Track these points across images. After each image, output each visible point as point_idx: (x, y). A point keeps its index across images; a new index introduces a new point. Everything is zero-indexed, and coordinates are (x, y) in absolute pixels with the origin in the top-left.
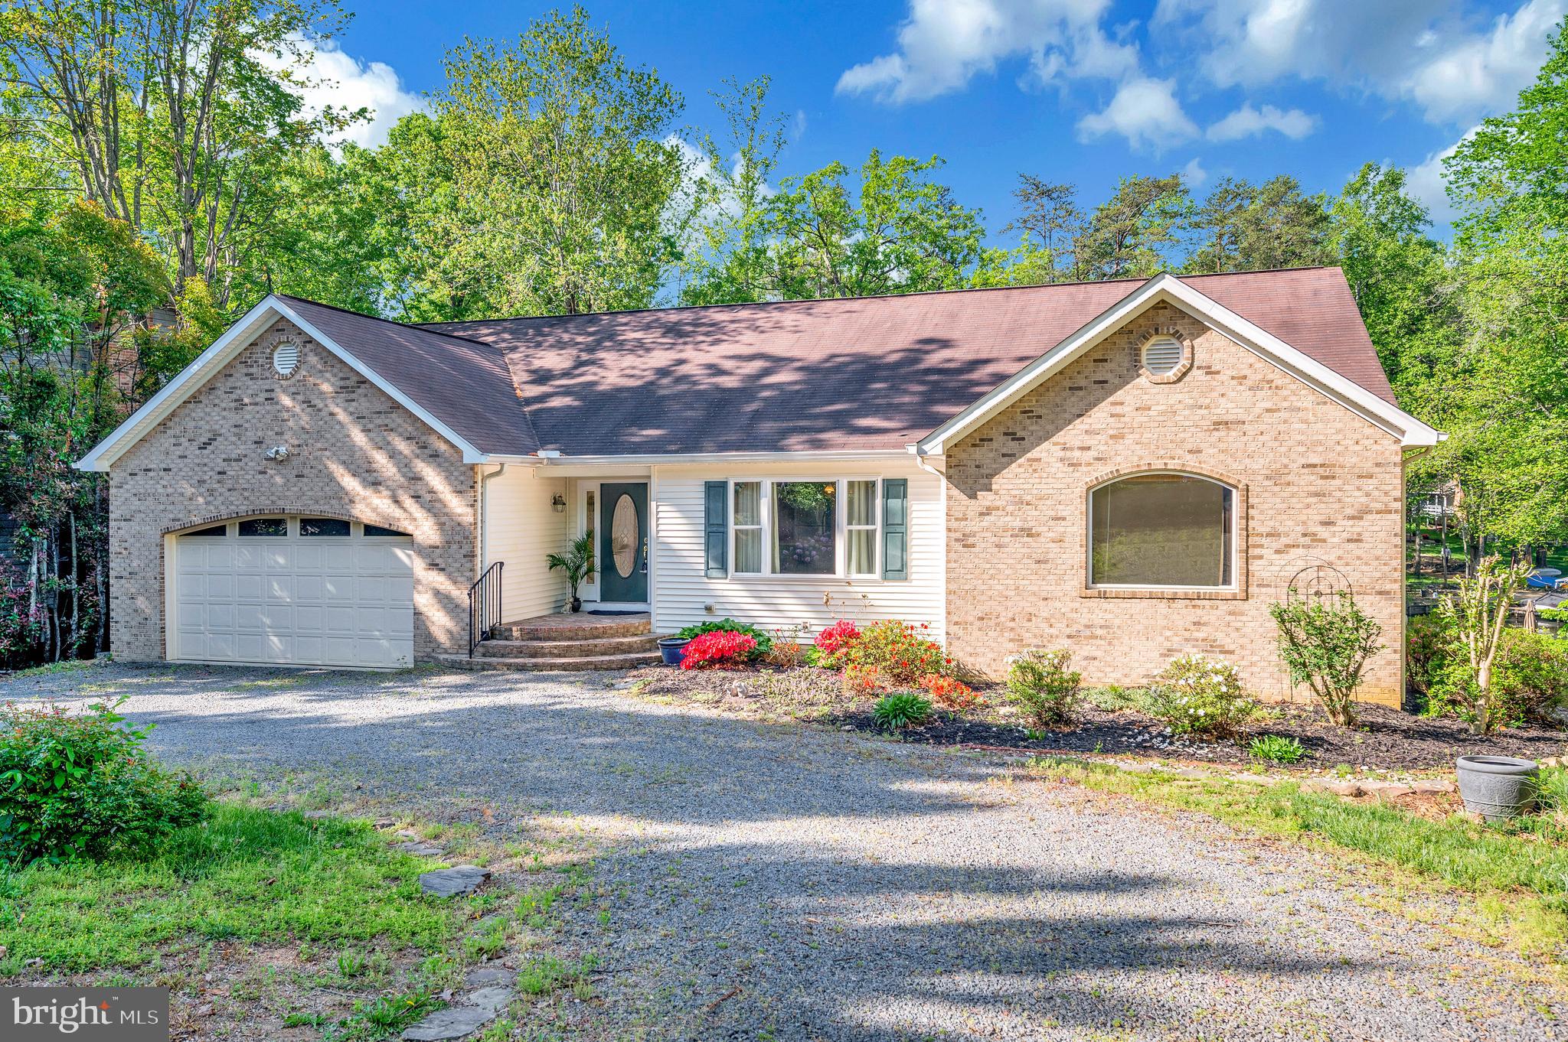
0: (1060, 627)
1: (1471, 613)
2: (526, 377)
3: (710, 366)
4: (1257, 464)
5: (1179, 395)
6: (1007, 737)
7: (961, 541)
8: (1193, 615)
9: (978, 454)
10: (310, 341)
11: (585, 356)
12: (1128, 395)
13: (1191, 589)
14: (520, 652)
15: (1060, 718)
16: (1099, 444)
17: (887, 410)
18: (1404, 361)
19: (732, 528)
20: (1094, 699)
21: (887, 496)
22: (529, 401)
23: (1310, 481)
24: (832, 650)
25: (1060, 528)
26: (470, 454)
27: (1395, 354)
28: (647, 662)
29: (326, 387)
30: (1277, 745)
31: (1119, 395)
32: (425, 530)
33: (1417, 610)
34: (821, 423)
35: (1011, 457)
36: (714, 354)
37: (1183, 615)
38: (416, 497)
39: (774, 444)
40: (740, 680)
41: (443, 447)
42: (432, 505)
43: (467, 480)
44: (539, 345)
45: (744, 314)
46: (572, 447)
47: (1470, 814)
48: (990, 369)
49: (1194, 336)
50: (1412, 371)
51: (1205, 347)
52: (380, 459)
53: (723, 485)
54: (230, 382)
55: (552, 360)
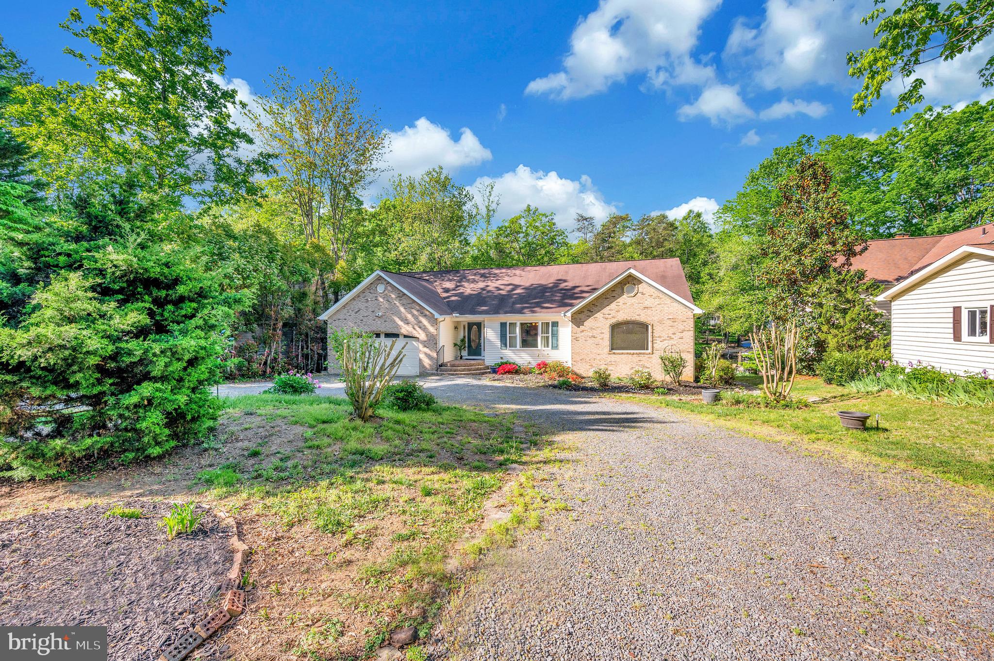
0: (602, 362)
1: (710, 356)
2: (442, 290)
3: (497, 288)
4: (655, 318)
5: (634, 300)
6: (592, 390)
7: (575, 339)
8: (639, 358)
9: (580, 316)
10: (389, 283)
11: (458, 284)
12: (621, 300)
13: (638, 351)
14: (451, 370)
15: (606, 385)
16: (613, 313)
17: (551, 301)
18: (702, 275)
19: (508, 335)
20: (613, 381)
21: (553, 326)
22: (445, 298)
23: (670, 323)
24: (540, 369)
25: (602, 335)
26: (437, 315)
27: (699, 272)
28: (486, 373)
29: (393, 296)
30: (661, 390)
31: (618, 300)
32: (422, 336)
33: (698, 355)
34: (533, 305)
35: (589, 317)
36: (498, 284)
37: (635, 358)
38: (420, 327)
39: (520, 311)
40: (517, 377)
41: (428, 313)
42: (424, 329)
43: (434, 322)
44: (443, 280)
45: (504, 271)
46: (462, 313)
47: (705, 402)
48: (579, 289)
49: (638, 285)
50: (705, 278)
51: (642, 287)
52: (409, 316)
53: (506, 323)
54: (364, 294)
55: (448, 285)
